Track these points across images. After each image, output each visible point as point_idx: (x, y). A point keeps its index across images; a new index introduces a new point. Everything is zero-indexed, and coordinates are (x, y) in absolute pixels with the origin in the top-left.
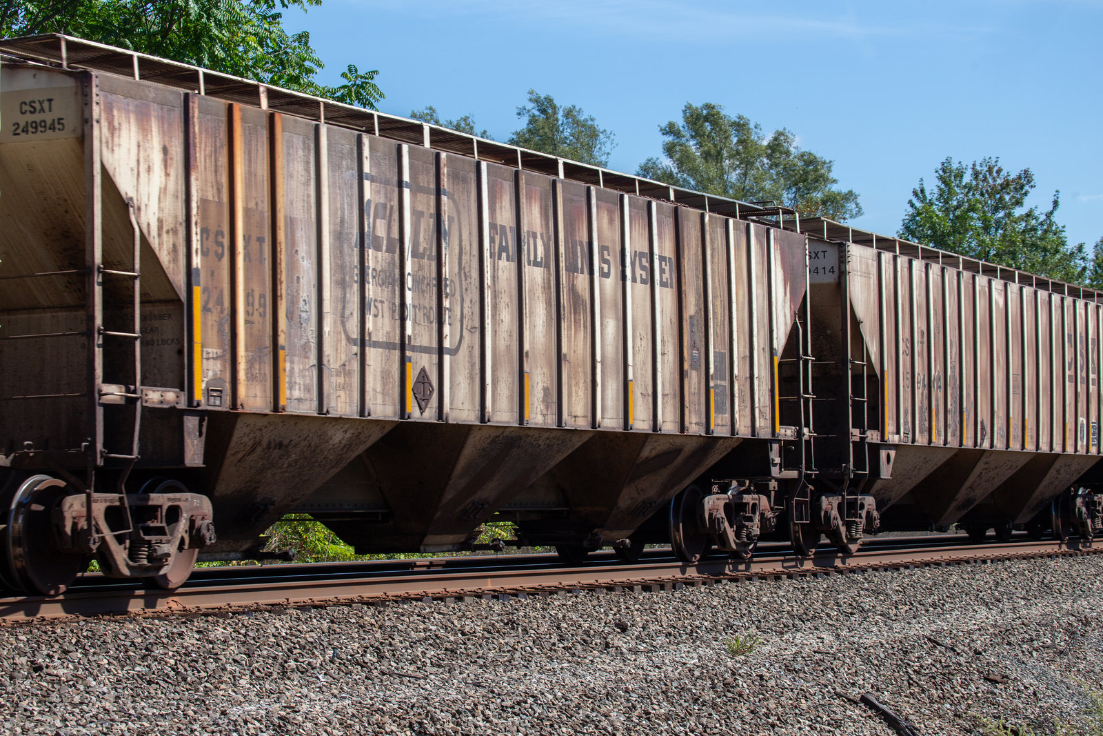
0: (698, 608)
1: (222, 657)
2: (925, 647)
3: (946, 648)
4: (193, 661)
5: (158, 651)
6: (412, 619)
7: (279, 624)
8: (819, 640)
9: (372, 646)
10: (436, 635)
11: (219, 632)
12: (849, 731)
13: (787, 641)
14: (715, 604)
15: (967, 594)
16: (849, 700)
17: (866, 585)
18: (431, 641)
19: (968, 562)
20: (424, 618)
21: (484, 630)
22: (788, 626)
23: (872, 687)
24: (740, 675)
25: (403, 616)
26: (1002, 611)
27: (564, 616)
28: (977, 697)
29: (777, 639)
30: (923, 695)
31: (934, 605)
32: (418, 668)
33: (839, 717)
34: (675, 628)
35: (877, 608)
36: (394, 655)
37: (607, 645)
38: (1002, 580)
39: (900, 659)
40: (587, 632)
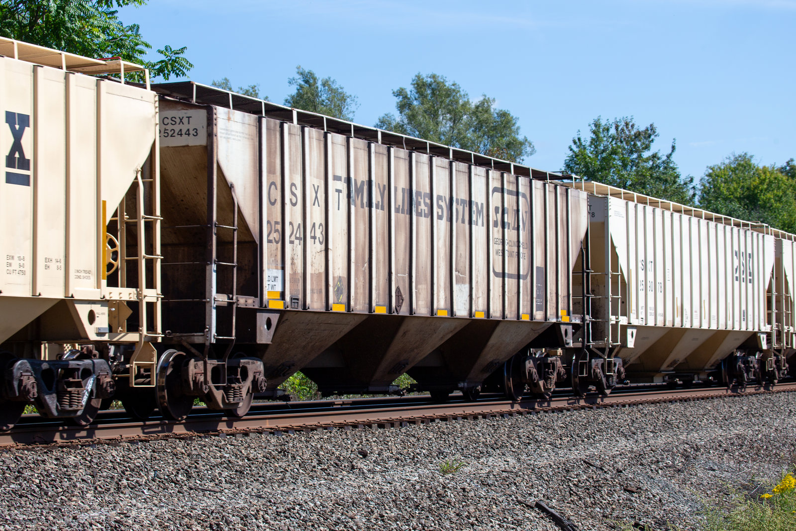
0: (418, 440)
1: (73, 477)
2: (582, 467)
4: (52, 480)
5: (27, 473)
6: (211, 449)
7: (115, 453)
8: (506, 463)
9: (183, 469)
10: (229, 461)
12: (527, 528)
13: (483, 464)
14: (430, 437)
15: (611, 429)
16: (527, 506)
17: (539, 423)
18: (225, 465)
19: (612, 406)
20: (221, 448)
21: (264, 457)
22: (483, 453)
23: (544, 496)
24: (448, 488)
25: (205, 447)
26: (637, 441)
27: (322, 447)
28: (619, 503)
29: (476, 462)
30: (580, 502)
31: (588, 437)
32: (216, 485)
33: (520, 518)
34: (401, 454)
35: (547, 439)
36: (198, 475)
37: (353, 467)
38: (636, 419)
39: (564, 476)
40: (338, 458)
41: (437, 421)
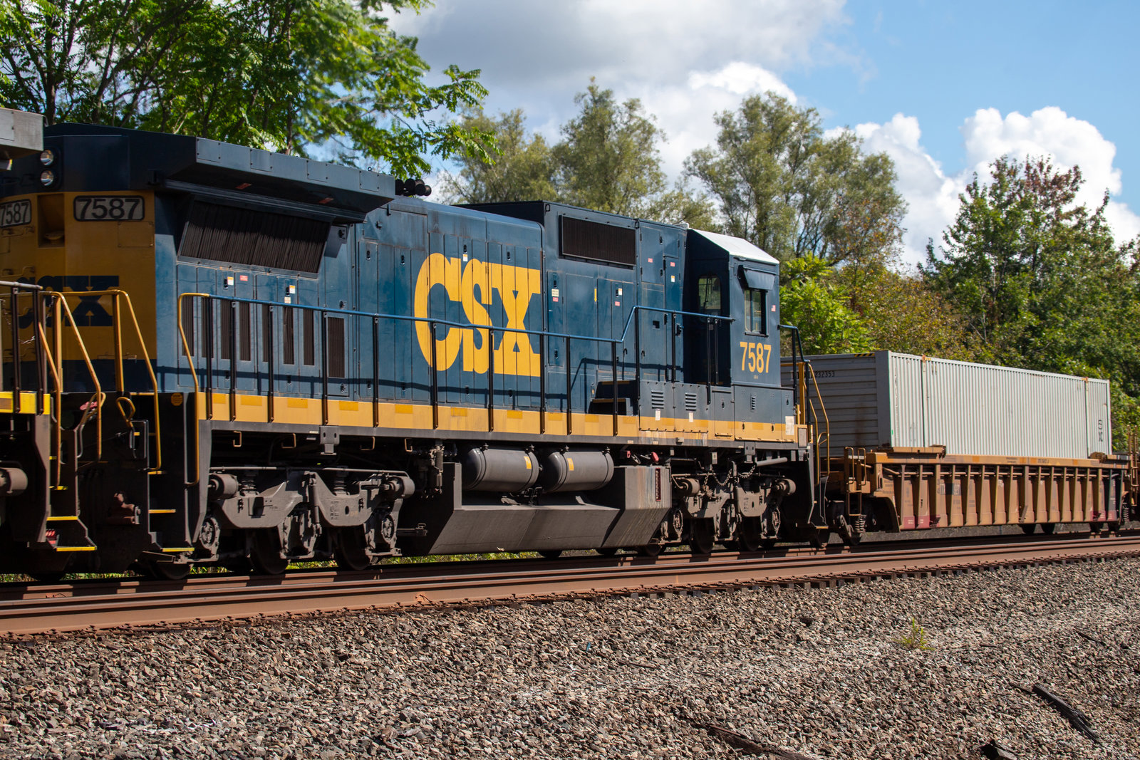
2: (1078, 641)
3: (1096, 642)
7: (521, 618)
10: (654, 629)
11: (476, 625)
13: (950, 635)
16: (1023, 690)
18: (651, 634)
20: (639, 612)
21: (692, 624)
23: (1040, 678)
24: (927, 666)
27: (755, 611)
29: (941, 633)
30: (1082, 687)
32: (648, 659)
33: (1017, 706)
34: (850, 622)
35: (1018, 605)
36: (625, 647)
37: (799, 639)
41: (879, 579)
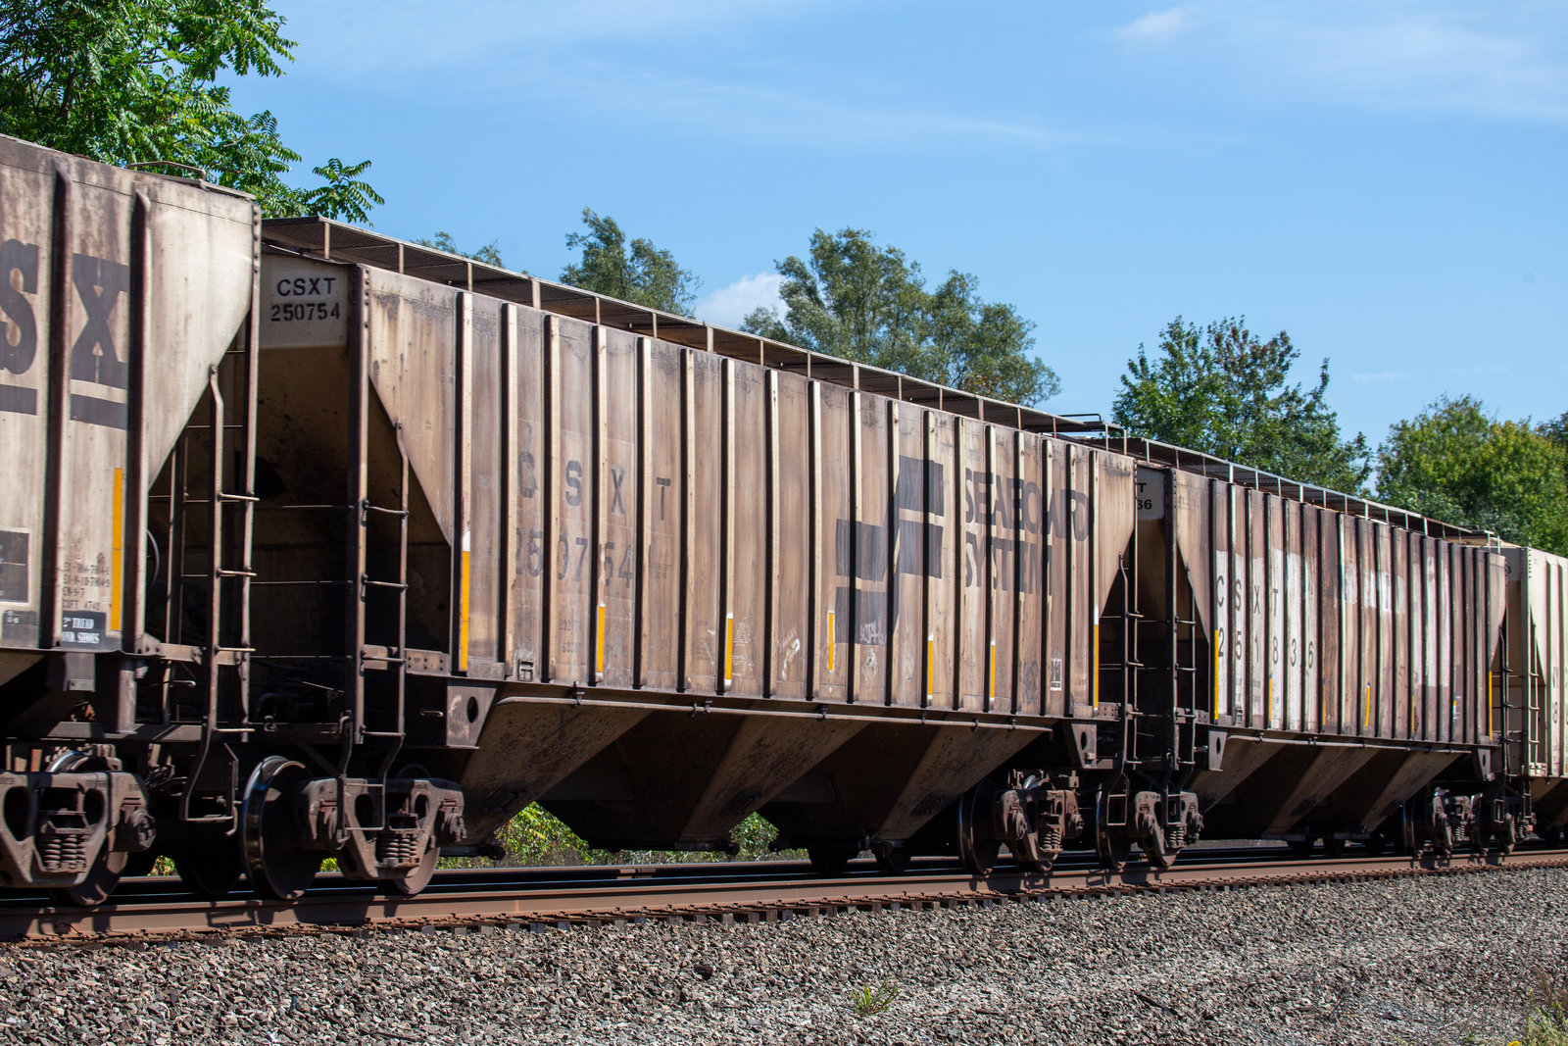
0: (813, 946)
1: (132, 1005)
2: (1134, 1007)
3: (1164, 1010)
4: (90, 1010)
5: (40, 995)
6: (405, 955)
8: (984, 996)
9: (348, 994)
10: (439, 980)
11: (129, 970)
13: (939, 996)
14: (837, 941)
15: (1194, 934)
17: (1052, 918)
18: (432, 988)
19: (1197, 888)
20: (423, 954)
21: (508, 973)
22: (941, 975)
25: (392, 951)
26: (1243, 959)
27: (622, 956)
29: (925, 993)
31: (1148, 949)
32: (413, 1026)
34: (779, 974)
36: (378, 1007)
37: (683, 998)
38: (1244, 914)
39: (1098, 1025)
40: (654, 979)
41: (851, 910)
